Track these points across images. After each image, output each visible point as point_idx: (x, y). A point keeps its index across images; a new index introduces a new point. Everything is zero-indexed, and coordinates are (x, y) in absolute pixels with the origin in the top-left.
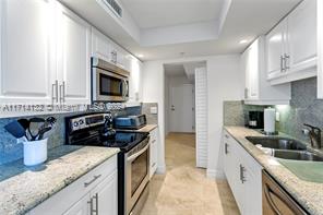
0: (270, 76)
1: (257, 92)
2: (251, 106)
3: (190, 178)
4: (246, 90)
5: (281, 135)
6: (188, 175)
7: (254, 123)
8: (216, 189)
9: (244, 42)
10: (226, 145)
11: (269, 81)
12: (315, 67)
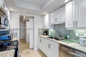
0: (51, 23)
1: (48, 26)
2: (45, 30)
3: (30, 53)
4: (45, 26)
5: (52, 36)
6: (29, 52)
7: (45, 34)
8: (38, 54)
9: (45, 13)
10: (40, 40)
11: (51, 24)
12: (65, 21)
